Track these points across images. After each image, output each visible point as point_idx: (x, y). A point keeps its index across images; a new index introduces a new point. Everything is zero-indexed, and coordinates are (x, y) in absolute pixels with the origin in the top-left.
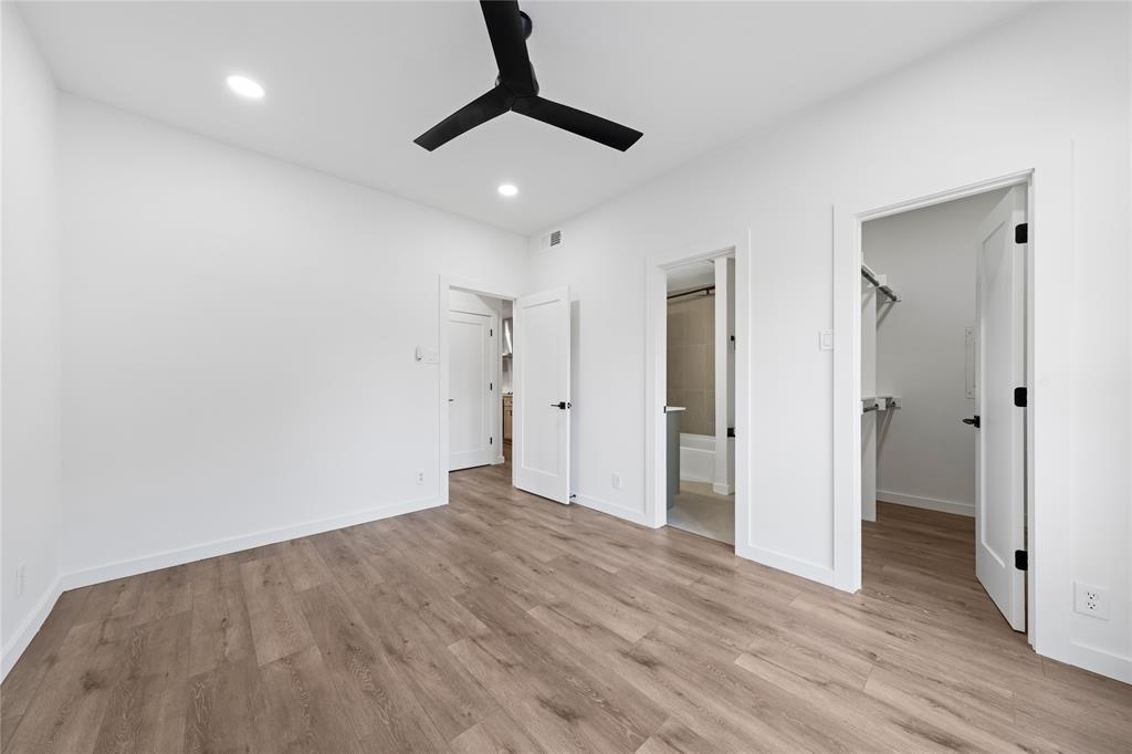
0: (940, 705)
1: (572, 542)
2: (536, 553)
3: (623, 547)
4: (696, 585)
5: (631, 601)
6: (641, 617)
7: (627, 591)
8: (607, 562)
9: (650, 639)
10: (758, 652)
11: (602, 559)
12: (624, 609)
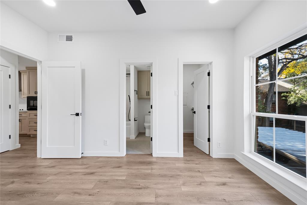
0: (216, 177)
1: (96, 174)
2: (83, 186)
3: (119, 167)
4: (152, 171)
5: (140, 187)
6: (148, 191)
7: (135, 183)
8: (119, 176)
9: (158, 197)
10: (183, 183)
11: (115, 175)
12: (141, 191)
